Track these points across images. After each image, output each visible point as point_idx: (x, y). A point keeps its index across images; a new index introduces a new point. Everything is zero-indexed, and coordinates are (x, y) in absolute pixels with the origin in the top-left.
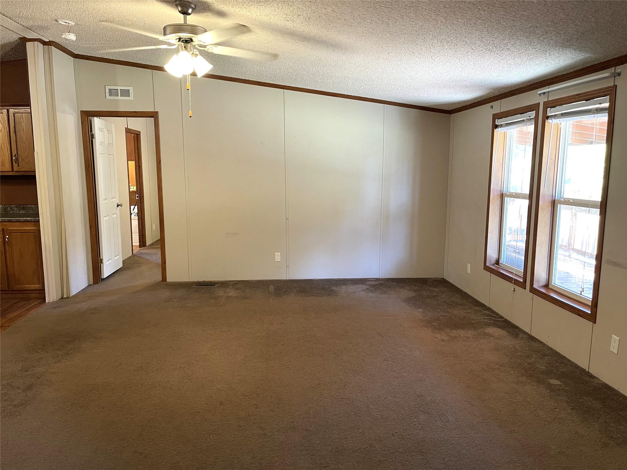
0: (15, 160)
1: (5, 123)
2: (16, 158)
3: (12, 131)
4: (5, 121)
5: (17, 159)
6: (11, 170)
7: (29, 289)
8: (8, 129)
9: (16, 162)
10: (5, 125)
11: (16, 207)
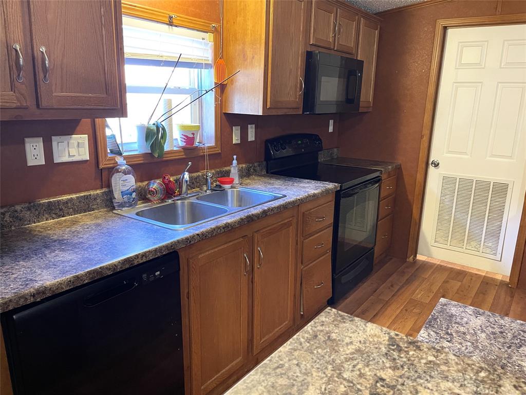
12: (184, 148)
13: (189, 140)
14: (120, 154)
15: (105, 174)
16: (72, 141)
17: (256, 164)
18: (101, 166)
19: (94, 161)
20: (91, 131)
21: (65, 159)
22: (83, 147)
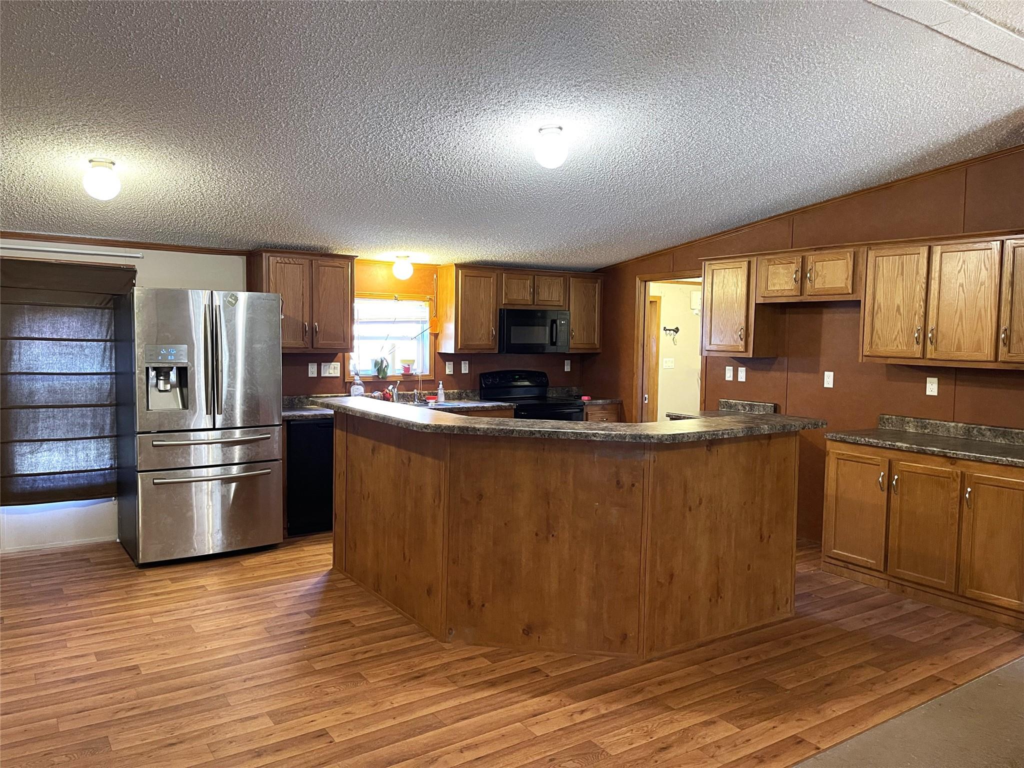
0: (1003, 340)
1: (993, 268)
2: (1006, 336)
3: (1006, 283)
4: (993, 264)
5: (1008, 338)
6: (992, 359)
7: (996, 602)
8: (997, 280)
9: (1005, 344)
10: (993, 271)
11: (990, 430)
12: (403, 375)
13: (407, 369)
14: (358, 375)
15: (348, 385)
16: (331, 366)
17: (468, 391)
18: (346, 381)
19: (342, 377)
20: (342, 360)
21: (327, 375)
22: (337, 369)
